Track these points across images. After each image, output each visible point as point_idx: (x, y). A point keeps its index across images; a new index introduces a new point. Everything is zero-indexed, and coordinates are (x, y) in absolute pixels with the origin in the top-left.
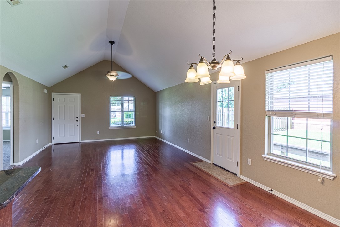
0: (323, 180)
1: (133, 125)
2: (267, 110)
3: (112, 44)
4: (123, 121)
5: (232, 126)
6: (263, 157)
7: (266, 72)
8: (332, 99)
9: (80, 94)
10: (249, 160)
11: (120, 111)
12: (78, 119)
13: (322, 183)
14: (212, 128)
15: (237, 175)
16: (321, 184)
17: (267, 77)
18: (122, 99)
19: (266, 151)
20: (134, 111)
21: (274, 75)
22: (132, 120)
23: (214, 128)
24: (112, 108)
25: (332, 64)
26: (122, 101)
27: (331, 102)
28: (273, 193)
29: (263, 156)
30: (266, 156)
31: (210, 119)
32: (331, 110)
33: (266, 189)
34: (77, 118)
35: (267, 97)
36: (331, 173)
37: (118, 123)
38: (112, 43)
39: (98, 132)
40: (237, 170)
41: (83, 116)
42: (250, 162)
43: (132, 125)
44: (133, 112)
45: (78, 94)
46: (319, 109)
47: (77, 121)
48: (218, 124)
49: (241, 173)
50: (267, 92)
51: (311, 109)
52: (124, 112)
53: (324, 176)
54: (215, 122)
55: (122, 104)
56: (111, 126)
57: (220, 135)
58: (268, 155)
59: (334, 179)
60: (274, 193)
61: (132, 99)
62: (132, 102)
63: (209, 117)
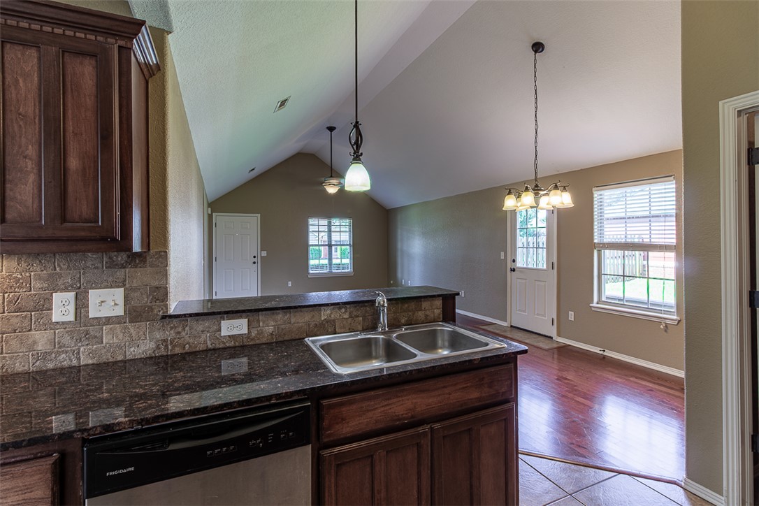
0: (666, 326)
1: (349, 270)
2: (596, 241)
3: (331, 132)
4: (330, 264)
5: (543, 265)
6: (591, 307)
7: (593, 189)
8: (674, 219)
9: (259, 215)
10: (571, 314)
11: (326, 245)
12: (255, 260)
13: (666, 331)
14: (509, 270)
15: (552, 338)
16: (665, 333)
17: (595, 195)
18: (330, 222)
19: (596, 299)
20: (350, 245)
21: (606, 194)
22: (346, 261)
23: (513, 270)
24: (312, 240)
25: (674, 186)
26: (329, 226)
27: (674, 224)
28: (605, 354)
29: (591, 305)
30: (595, 305)
31: (506, 256)
32: (674, 241)
33: (596, 350)
34: (255, 257)
35: (596, 223)
36: (675, 317)
37: (322, 267)
38: (331, 129)
39: (290, 284)
40: (552, 332)
41: (264, 254)
42: (573, 317)
43: (346, 270)
44: (348, 247)
45: (255, 215)
46: (661, 240)
47: (254, 263)
48: (520, 263)
49: (559, 335)
50: (595, 217)
51: (652, 240)
52: (333, 248)
53: (668, 322)
54: (514, 261)
55: (330, 231)
56: (311, 272)
57: (524, 281)
58: (598, 303)
59: (678, 323)
60: (608, 353)
61: (346, 222)
62: (347, 229)
63: (502, 254)
